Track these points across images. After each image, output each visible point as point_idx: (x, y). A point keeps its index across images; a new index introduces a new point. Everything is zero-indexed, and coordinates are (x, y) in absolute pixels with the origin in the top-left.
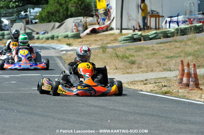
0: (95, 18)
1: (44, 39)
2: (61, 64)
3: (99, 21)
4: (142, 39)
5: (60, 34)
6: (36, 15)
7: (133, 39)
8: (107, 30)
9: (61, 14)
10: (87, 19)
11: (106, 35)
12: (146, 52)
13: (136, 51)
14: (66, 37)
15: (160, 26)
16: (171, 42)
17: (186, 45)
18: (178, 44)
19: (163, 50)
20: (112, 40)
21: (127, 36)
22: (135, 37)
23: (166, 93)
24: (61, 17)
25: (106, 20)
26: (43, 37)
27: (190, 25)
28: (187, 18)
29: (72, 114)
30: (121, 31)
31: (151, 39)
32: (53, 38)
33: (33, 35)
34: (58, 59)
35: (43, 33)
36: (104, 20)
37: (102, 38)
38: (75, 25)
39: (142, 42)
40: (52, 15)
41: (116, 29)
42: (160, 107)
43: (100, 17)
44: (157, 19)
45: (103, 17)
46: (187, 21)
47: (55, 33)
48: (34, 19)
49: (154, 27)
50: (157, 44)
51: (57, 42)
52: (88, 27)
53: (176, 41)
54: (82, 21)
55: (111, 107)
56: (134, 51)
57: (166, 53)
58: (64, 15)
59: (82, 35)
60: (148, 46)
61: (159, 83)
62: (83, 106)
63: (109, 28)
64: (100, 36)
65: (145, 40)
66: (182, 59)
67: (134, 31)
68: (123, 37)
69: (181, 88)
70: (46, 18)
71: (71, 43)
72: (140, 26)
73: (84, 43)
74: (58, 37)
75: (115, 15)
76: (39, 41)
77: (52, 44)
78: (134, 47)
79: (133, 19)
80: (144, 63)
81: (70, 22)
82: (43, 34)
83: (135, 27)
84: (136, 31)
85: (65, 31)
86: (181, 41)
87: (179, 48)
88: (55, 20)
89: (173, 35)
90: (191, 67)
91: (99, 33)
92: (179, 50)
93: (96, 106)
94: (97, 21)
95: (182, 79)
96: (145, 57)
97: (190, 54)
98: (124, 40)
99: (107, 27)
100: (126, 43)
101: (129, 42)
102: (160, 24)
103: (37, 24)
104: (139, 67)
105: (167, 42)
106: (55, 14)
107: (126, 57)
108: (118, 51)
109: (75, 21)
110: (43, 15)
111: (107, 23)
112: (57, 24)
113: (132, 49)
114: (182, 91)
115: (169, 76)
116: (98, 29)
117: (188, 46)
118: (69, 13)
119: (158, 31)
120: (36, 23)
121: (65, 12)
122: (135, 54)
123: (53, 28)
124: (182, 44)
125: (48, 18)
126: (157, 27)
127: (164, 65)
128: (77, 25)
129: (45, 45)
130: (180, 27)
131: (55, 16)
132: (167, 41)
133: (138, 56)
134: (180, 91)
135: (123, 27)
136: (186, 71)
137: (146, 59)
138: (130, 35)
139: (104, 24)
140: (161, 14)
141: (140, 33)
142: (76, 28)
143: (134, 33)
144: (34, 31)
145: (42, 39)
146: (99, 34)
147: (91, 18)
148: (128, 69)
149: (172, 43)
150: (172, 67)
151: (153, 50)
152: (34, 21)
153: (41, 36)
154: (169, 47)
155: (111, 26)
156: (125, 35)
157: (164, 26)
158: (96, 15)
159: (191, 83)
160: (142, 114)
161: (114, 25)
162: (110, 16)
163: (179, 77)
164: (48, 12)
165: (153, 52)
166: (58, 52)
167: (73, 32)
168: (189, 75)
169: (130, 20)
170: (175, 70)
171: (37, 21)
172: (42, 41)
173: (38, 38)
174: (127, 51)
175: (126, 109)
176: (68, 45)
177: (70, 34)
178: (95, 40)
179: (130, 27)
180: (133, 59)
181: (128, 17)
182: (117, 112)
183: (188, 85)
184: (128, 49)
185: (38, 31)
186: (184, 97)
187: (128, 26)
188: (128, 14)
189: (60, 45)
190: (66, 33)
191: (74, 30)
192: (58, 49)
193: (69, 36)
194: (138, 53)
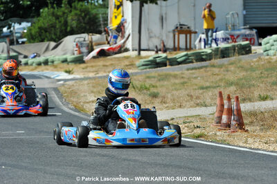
0: (104, 35)
1: (34, 64)
2: (57, 99)
3: (109, 39)
4: (168, 63)
5: (57, 57)
6: (24, 32)
7: (155, 64)
8: (120, 52)
9: (58, 31)
10: (93, 37)
11: (118, 58)
12: (173, 81)
13: (159, 80)
14: (65, 61)
15: (192, 46)
16: (206, 67)
17: (227, 71)
18: (216, 70)
19: (196, 78)
20: (127, 66)
21: (147, 60)
22: (158, 60)
23: (198, 137)
24: (58, 34)
25: (119, 38)
26: (33, 63)
27: (233, 44)
28: (228, 34)
29: (70, 166)
30: (139, 54)
31: (179, 63)
32: (46, 63)
33: (20, 59)
34: (53, 92)
35: (32, 56)
36: (116, 37)
37: (113, 62)
38: (77, 45)
39: (168, 67)
40: (46, 31)
41: (133, 50)
42: (190, 156)
43: (110, 34)
44: (188, 35)
45: (114, 34)
46: (228, 39)
47: (50, 56)
48: (21, 37)
49: (184, 47)
50: (188, 69)
51: (52, 68)
52: (95, 47)
53: (213, 66)
54: (86, 39)
55: (124, 157)
56: (156, 79)
57: (200, 82)
58: (61, 31)
59: (86, 58)
60: (176, 72)
61: (189, 122)
62: (85, 156)
63: (123, 49)
64: (111, 59)
65: (171, 65)
66: (222, 90)
67: (157, 52)
68: (142, 61)
69: (220, 130)
70: (38, 36)
71: (71, 69)
72: (164, 46)
73: (88, 69)
74: (53, 62)
75: (131, 32)
76: (27, 67)
77: (45, 71)
78: (156, 74)
79: (155, 36)
80: (169, 95)
81: (70, 42)
82: (32, 58)
83: (159, 47)
84: (159, 52)
85: (63, 53)
86: (220, 66)
87: (218, 75)
88: (49, 38)
89: (209, 57)
90: (232, 100)
91: (109, 55)
92: (218, 78)
93: (103, 156)
94: (107, 40)
95: (220, 118)
96: (170, 88)
97: (232, 84)
98: (143, 65)
99: (121, 47)
100: (146, 69)
101: (150, 68)
102: (192, 42)
103: (25, 45)
104: (163, 102)
105: (201, 68)
106: (49, 30)
107: (146, 88)
108: (135, 80)
109: (77, 40)
110: (33, 32)
111: (120, 42)
112: (53, 44)
113: (154, 77)
114: (221, 134)
115: (203, 114)
116: (108, 50)
117: (229, 73)
118: (69, 29)
119: (189, 53)
120: (23, 43)
121: (63, 28)
122: (158, 84)
123: (47, 49)
124: (222, 69)
125: (40, 35)
126: (188, 47)
127: (198, 98)
128: (79, 45)
129: (35, 73)
130: (219, 46)
131: (50, 33)
132: (201, 65)
133: (162, 86)
134: (218, 133)
135: (142, 48)
136: (226, 107)
137: (173, 90)
138: (151, 58)
139: (116, 43)
140: (192, 29)
141: (164, 55)
142: (77, 49)
143: (157, 55)
144: (20, 54)
145: (32, 65)
146: (109, 57)
147: (98, 36)
148: (148, 104)
149: (208, 69)
150: (208, 101)
151: (182, 77)
152: (20, 41)
153: (30, 61)
154: (205, 74)
155: (126, 46)
156: (145, 58)
157: (197, 46)
158: (105, 31)
159: (233, 123)
160: (165, 166)
161: (129, 45)
162: (125, 32)
163: (216, 115)
164: (40, 28)
165: (182, 81)
166: (53, 83)
167: (74, 54)
168: (230, 111)
169: (150, 37)
170: (211, 105)
171: (25, 40)
172: (31, 67)
173: (26, 64)
174: (147, 80)
175: (145, 159)
176: (66, 72)
177: (70, 57)
178: (104, 66)
179: (151, 46)
180: (154, 90)
181: (149, 33)
182: (131, 163)
183: (228, 125)
184: (148, 77)
185: (26, 54)
186: (223, 142)
187: (148, 46)
188: (148, 30)
189: (56, 73)
190: (65, 57)
191: (76, 52)
192: (53, 78)
193: (69, 60)
194: (162, 83)
